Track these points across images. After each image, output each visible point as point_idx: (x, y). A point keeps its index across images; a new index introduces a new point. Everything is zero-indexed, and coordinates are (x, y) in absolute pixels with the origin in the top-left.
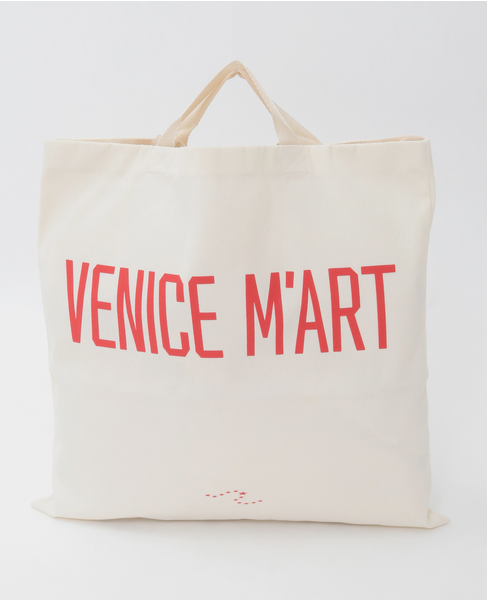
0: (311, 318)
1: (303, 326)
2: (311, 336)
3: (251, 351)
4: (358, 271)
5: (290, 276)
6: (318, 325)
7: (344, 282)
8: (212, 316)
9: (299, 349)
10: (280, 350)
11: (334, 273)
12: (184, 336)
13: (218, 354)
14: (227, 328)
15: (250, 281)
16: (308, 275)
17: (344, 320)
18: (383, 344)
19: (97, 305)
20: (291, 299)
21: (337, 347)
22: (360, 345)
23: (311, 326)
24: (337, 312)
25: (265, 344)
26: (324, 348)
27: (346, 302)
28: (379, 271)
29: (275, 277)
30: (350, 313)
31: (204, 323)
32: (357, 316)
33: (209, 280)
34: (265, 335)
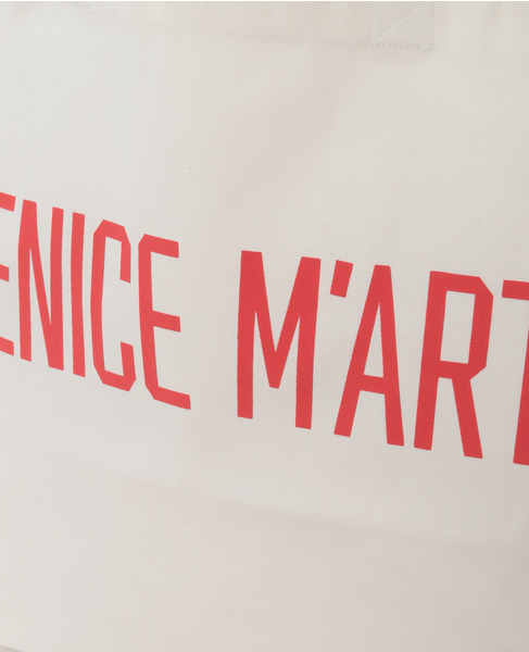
0: (374, 367)
1: (357, 381)
2: (371, 405)
3: (245, 408)
4: (496, 289)
5: (343, 271)
6: (388, 386)
7: (459, 307)
8: (172, 323)
9: (344, 426)
10: (304, 418)
11: (441, 284)
12: (127, 350)
13: (182, 401)
15: (252, 266)
17: (445, 387)
18: (522, 455)
20: (337, 320)
21: (424, 439)
22: (472, 446)
23: (373, 385)
24: (433, 367)
25: (274, 400)
26: (395, 436)
27: (455, 348)
29: (308, 270)
30: (462, 376)
31: (160, 333)
32: (477, 383)
33: (170, 248)
34: (275, 380)
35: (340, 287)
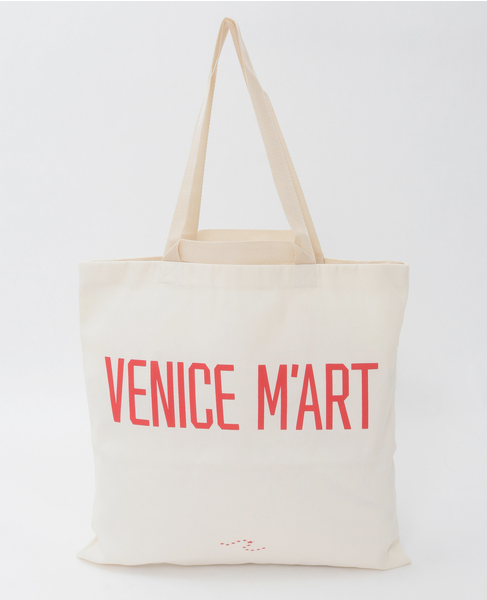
0: (309, 402)
1: (303, 408)
2: (309, 416)
3: (261, 426)
4: (349, 367)
5: (295, 368)
6: (315, 408)
7: (337, 375)
8: (231, 397)
9: (299, 426)
10: (284, 426)
11: (330, 368)
12: (209, 412)
13: (235, 427)
14: (243, 407)
15: (262, 370)
16: (309, 368)
17: (335, 405)
18: (365, 425)
19: (133, 392)
20: (295, 386)
21: (329, 426)
22: (347, 425)
23: (309, 408)
24: (330, 398)
25: (272, 420)
26: (319, 426)
27: (337, 390)
28: (365, 368)
29: (283, 369)
30: (341, 400)
31: (225, 402)
32: (346, 402)
33: (230, 368)
34: (272, 413)
35: (294, 374)
